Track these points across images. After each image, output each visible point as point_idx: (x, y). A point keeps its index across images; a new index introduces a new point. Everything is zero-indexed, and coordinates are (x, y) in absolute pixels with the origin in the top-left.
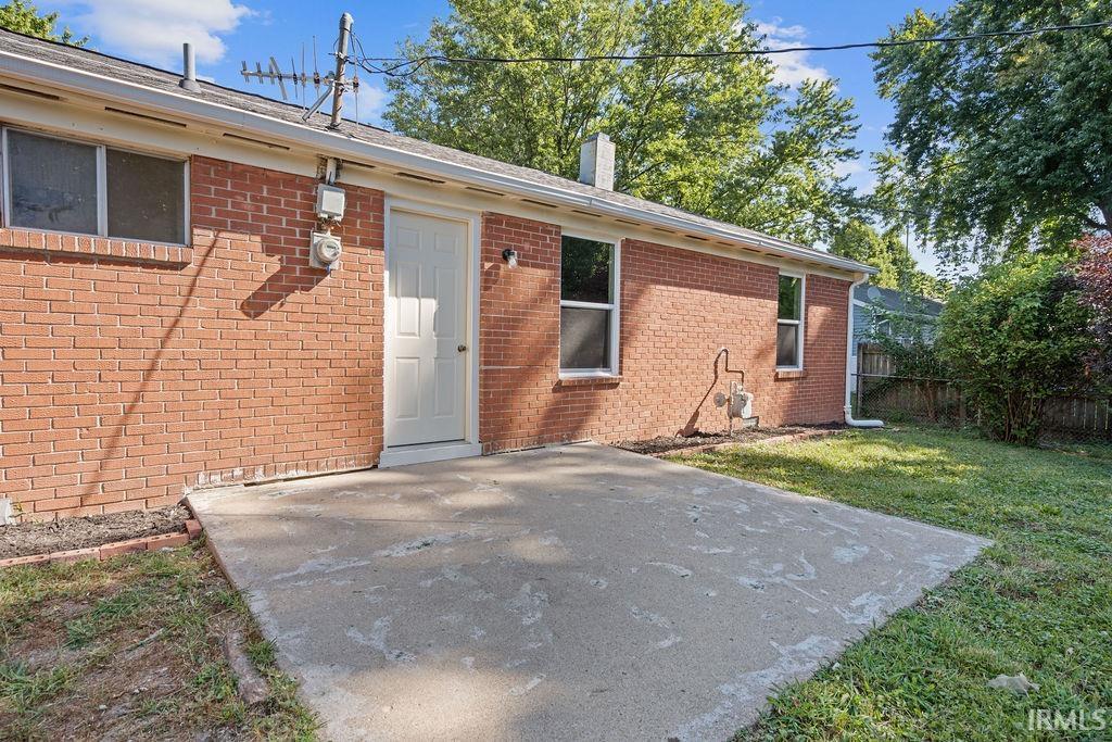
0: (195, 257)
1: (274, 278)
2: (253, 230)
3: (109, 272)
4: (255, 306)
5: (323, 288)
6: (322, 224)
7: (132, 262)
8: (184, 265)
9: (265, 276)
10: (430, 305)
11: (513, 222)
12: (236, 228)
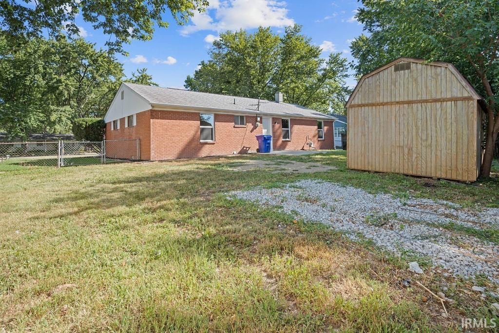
2: (252, 123)
3: (240, 129)
4: (251, 131)
5: (257, 129)
6: (257, 121)
8: (246, 127)
9: (252, 128)
10: (266, 130)
11: (276, 118)
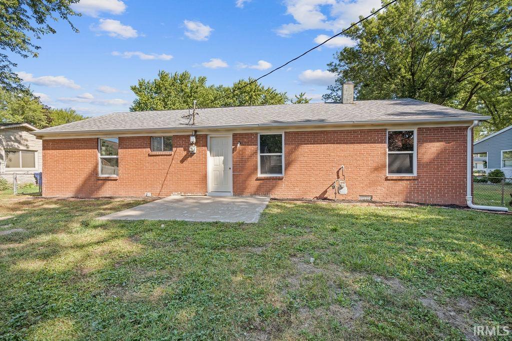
0: (173, 153)
1: (186, 155)
2: (182, 147)
4: (182, 161)
5: (194, 157)
6: (192, 144)
7: (164, 155)
8: (171, 155)
9: (184, 155)
11: (240, 134)
12: (179, 147)
